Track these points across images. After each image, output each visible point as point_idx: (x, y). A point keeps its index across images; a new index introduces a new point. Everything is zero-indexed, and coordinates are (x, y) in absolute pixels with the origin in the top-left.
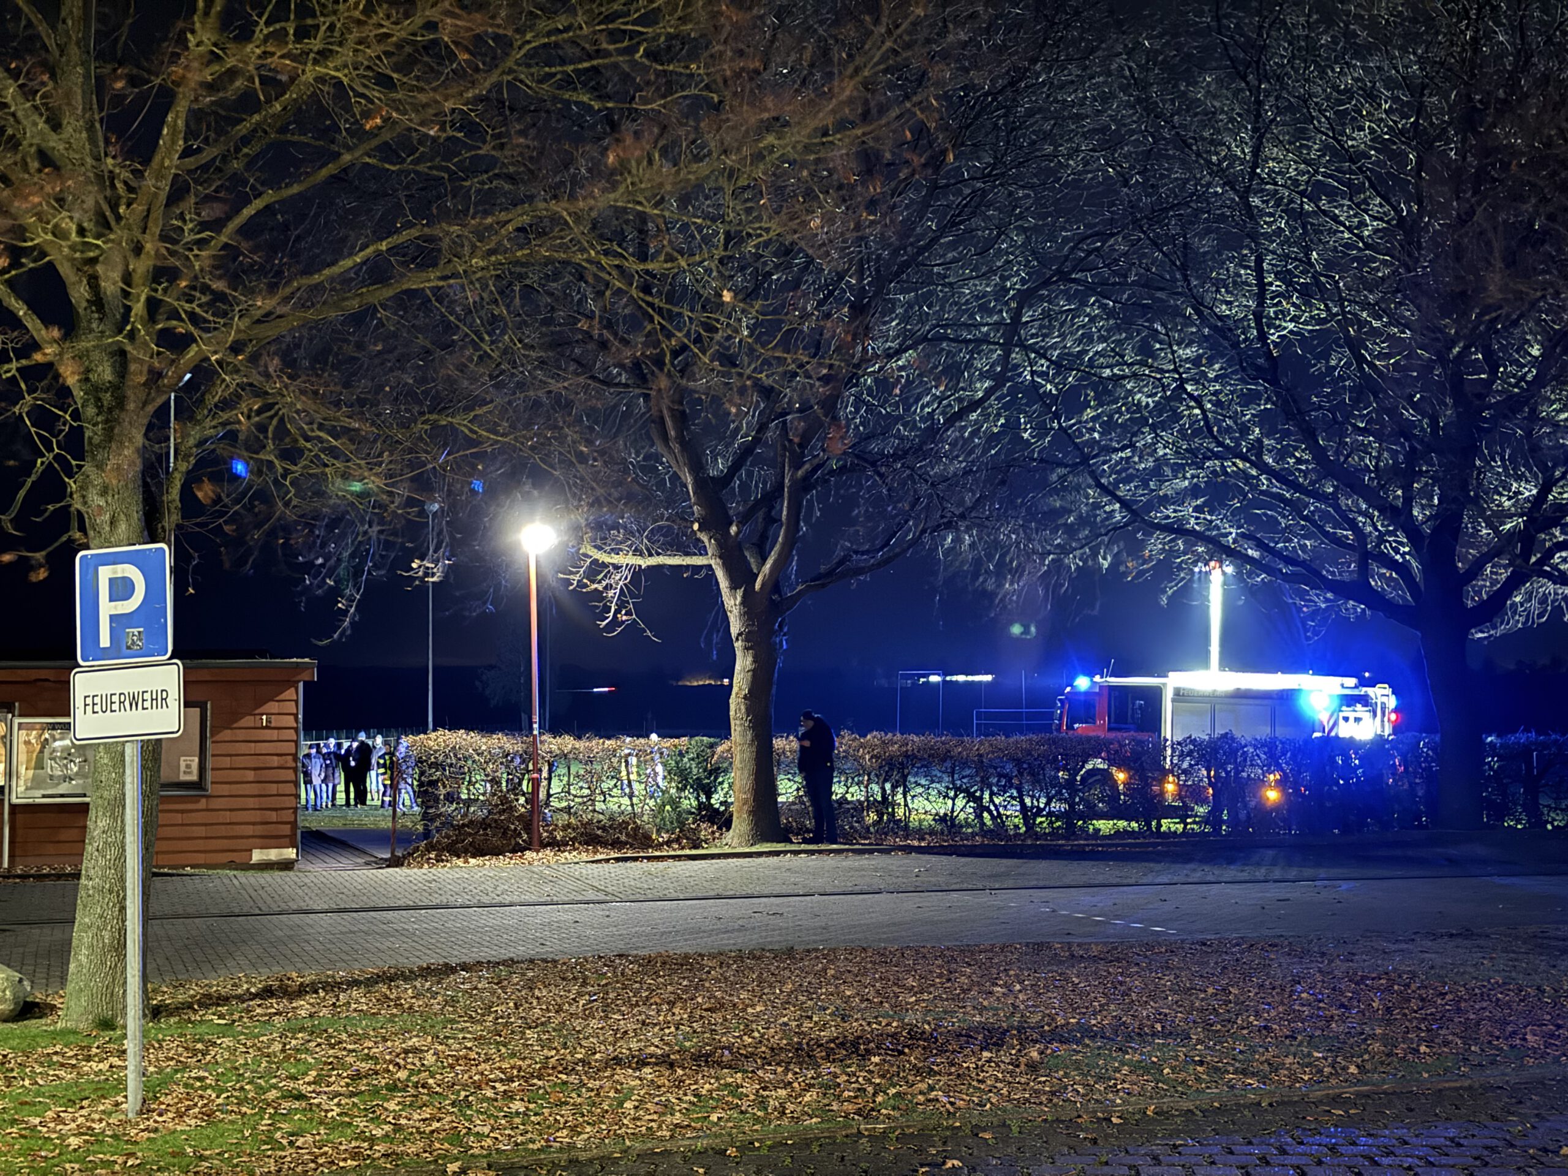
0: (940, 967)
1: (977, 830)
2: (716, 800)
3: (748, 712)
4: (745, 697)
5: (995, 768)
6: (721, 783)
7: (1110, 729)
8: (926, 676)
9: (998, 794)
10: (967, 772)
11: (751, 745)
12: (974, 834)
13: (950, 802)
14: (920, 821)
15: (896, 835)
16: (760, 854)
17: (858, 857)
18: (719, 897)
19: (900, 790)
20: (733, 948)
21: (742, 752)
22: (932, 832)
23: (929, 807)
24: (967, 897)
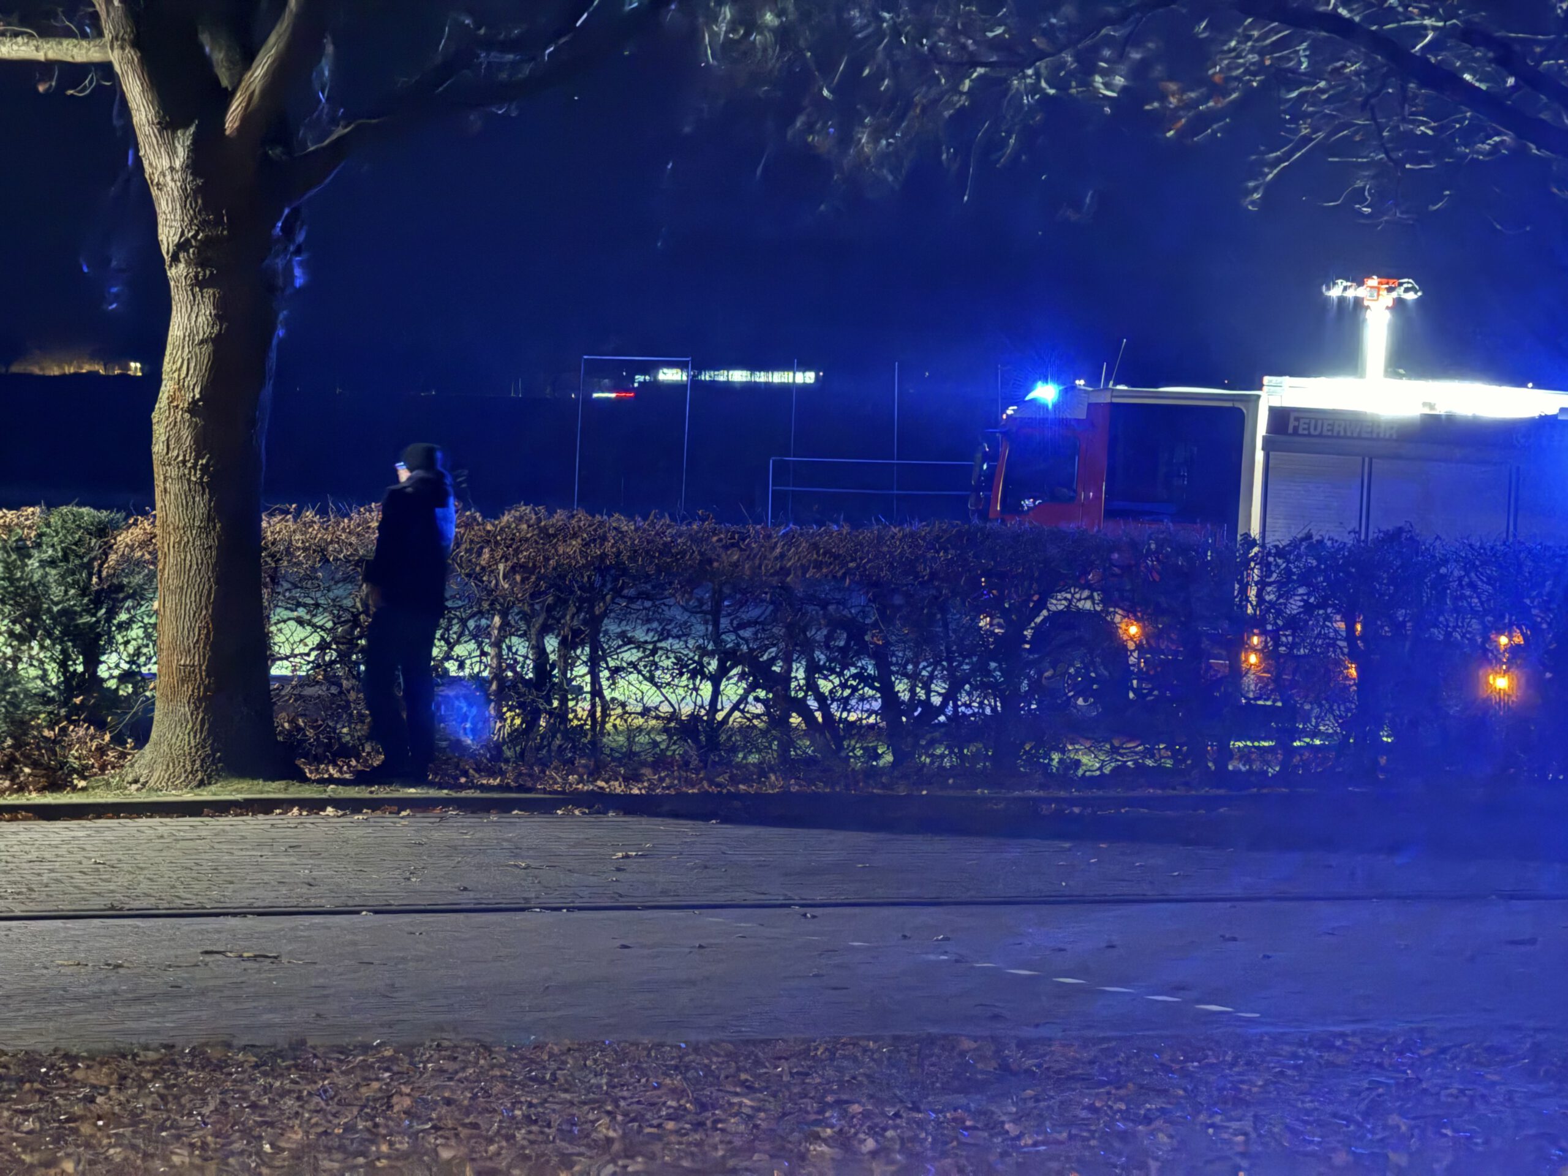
0: (675, 1092)
1: (772, 757)
2: (110, 666)
3: (202, 444)
4: (193, 408)
5: (824, 605)
6: (124, 626)
7: (1111, 514)
8: (650, 368)
9: (826, 670)
10: (753, 613)
11: (204, 530)
12: (762, 771)
13: (706, 688)
14: (632, 733)
15: (569, 765)
16: (221, 808)
17: (471, 820)
18: (115, 913)
19: (583, 653)
20: (155, 1040)
21: (182, 546)
22: (660, 762)
23: (653, 697)
24: (744, 923)
